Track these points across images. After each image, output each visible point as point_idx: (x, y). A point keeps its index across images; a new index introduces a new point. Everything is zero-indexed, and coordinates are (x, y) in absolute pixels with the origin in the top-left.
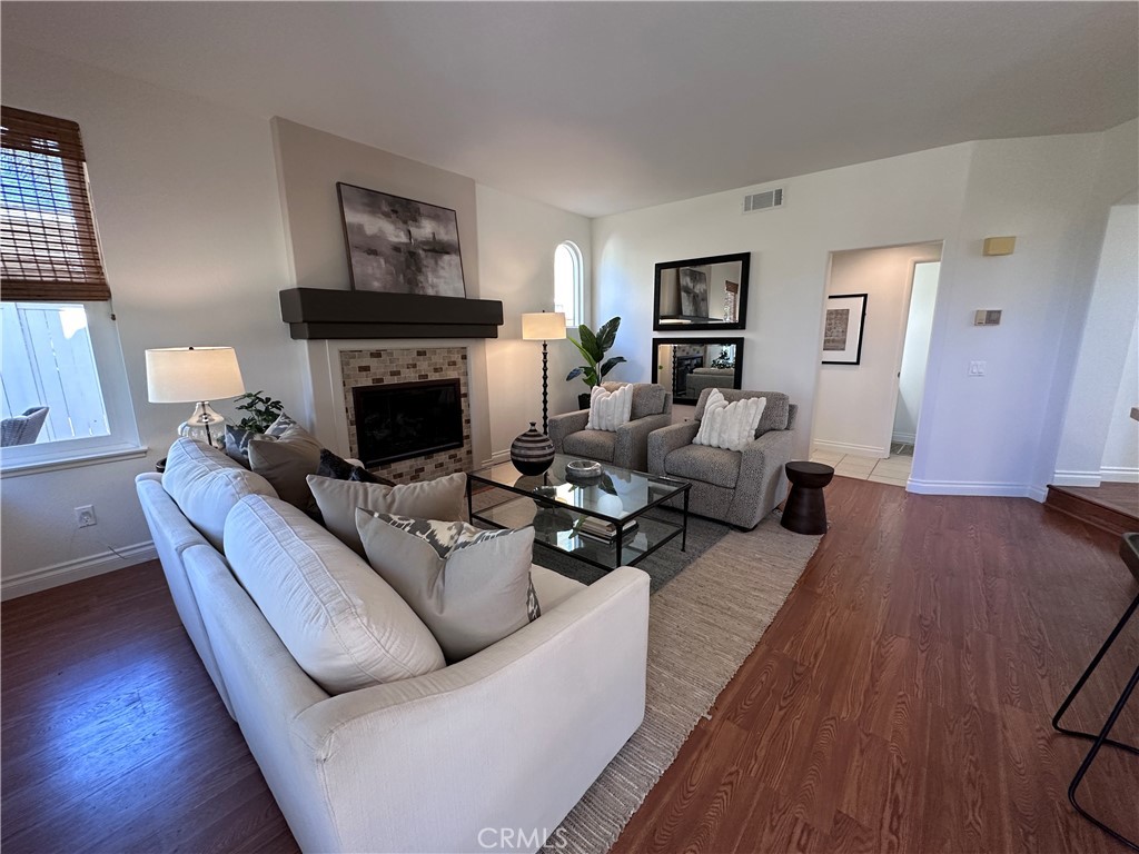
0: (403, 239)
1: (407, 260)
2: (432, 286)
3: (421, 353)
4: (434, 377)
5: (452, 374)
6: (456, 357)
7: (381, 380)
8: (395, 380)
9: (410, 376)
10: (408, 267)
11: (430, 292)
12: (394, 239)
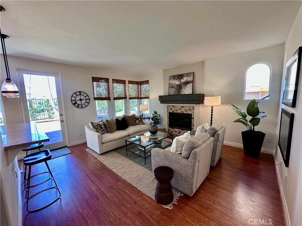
0: (179, 83)
1: (179, 87)
2: (183, 92)
3: (182, 107)
4: (185, 112)
5: (190, 112)
6: (191, 108)
7: (174, 111)
8: (176, 112)
9: (179, 111)
10: (179, 89)
11: (183, 93)
12: (177, 84)
